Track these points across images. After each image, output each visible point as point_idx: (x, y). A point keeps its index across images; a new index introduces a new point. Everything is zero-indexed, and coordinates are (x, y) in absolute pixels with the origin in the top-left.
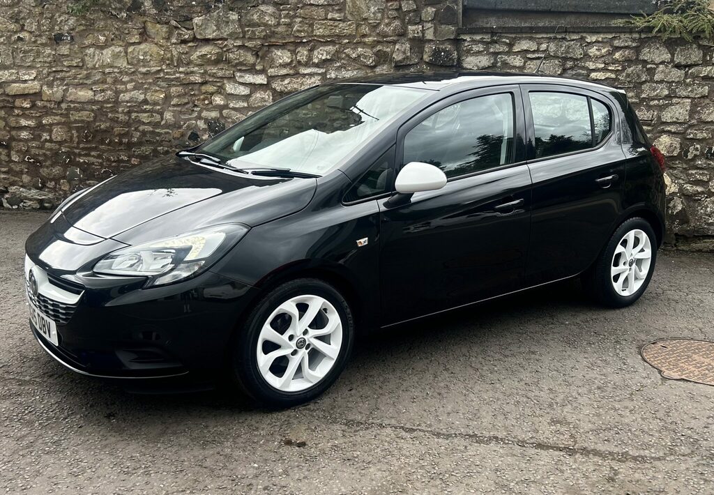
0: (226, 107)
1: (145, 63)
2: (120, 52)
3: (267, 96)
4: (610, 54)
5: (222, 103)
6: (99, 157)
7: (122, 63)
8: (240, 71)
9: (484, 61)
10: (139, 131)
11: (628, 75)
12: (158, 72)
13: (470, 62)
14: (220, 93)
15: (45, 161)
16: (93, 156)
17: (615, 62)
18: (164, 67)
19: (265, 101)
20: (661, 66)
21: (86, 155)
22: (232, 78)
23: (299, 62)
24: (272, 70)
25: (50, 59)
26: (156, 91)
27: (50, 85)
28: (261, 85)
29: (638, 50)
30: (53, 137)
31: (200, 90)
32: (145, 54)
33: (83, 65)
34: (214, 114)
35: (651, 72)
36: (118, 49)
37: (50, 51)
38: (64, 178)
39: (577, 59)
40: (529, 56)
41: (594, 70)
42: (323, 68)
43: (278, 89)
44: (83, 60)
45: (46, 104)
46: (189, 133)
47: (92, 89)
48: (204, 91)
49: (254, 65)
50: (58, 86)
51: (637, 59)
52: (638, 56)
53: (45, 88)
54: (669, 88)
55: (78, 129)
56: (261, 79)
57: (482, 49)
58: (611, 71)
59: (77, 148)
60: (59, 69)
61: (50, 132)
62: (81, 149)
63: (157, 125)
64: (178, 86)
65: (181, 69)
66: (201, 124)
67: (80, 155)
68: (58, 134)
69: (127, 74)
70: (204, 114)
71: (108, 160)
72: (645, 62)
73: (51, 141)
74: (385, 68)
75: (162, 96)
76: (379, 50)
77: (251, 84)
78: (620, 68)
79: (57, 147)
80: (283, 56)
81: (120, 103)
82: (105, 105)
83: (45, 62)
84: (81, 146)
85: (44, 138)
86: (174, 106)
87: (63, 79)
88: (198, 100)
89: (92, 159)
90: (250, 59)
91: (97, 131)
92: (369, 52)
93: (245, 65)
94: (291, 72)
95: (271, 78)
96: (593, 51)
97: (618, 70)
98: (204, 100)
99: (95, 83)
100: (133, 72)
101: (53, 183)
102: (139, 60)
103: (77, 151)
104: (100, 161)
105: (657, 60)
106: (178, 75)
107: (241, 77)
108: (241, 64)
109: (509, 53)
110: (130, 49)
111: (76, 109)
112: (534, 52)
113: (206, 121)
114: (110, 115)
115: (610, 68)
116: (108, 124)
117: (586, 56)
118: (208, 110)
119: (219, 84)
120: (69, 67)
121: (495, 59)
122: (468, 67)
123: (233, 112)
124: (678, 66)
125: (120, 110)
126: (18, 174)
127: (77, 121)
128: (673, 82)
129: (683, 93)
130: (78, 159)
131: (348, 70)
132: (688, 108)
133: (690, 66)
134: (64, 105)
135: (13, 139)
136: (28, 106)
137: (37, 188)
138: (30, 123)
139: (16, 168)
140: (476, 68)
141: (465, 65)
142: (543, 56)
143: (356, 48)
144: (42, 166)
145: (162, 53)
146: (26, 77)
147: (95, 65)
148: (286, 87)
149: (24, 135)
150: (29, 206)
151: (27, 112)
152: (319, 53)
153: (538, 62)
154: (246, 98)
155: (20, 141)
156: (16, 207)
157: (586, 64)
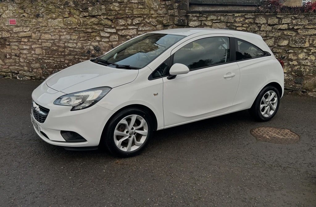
0: (101, 41)
1: (70, 24)
2: (61, 21)
3: (116, 37)
4: (244, 20)
5: (99, 39)
6: (53, 60)
7: (62, 25)
8: (106, 27)
9: (196, 23)
10: (68, 50)
11: (251, 29)
12: (75, 28)
14: (98, 36)
15: (32, 62)
16: (51, 60)
17: (246, 23)
18: (77, 26)
19: (115, 39)
20: (263, 25)
21: (48, 59)
22: (103, 30)
23: (128, 24)
24: (118, 27)
25: (35, 23)
26: (74, 35)
27: (35, 33)
28: (114, 33)
29: (254, 19)
31: (91, 35)
32: (70, 21)
33: (47, 25)
34: (97, 44)
35: (259, 27)
36: (60, 20)
37: (35, 20)
38: (39, 68)
39: (231, 23)
40: (213, 21)
41: (238, 27)
42: (137, 26)
43: (120, 34)
44: (47, 24)
45: (33, 40)
46: (87, 51)
47: (50, 34)
48: (92, 35)
49: (111, 25)
50: (38, 33)
51: (254, 22)
52: (254, 21)
53: (33, 34)
54: (266, 34)
55: (45, 49)
56: (114, 31)
57: (196, 19)
58: (244, 27)
59: (45, 57)
60: (38, 27)
61: (35, 50)
62: (46, 57)
63: (75, 48)
64: (82, 33)
65: (84, 27)
66: (92, 48)
67: (46, 59)
68: (38, 51)
69: (63, 28)
70: (93, 44)
71: (57, 61)
72: (257, 24)
73: (35, 54)
74: (160, 26)
75: (77, 37)
76: (158, 20)
77: (110, 32)
78: (248, 26)
79: (38, 56)
80: (122, 22)
81: (61, 40)
82: (55, 41)
83: (33, 24)
84: (46, 56)
85: (32, 53)
86: (81, 41)
87: (39, 31)
88: (90, 38)
90: (110, 23)
91: (52, 50)
92: (154, 20)
93: (108, 25)
94: (125, 28)
95: (118, 30)
96: (237, 20)
98: (92, 38)
99: (51, 32)
100: (66, 28)
101: (36, 70)
102: (68, 24)
103: (45, 58)
104: (54, 61)
105: (261, 23)
106: (82, 29)
107: (106, 29)
108: (106, 25)
109: (206, 20)
110: (65, 20)
111: (45, 42)
112: (215, 20)
113: (93, 46)
114: (57, 44)
116: (56, 48)
117: (235, 21)
118: (94, 42)
119: (98, 33)
120: (42, 26)
121: (201, 23)
122: (191, 26)
123: (103, 43)
124: (269, 25)
125: (61, 42)
126: (22, 66)
127: (45, 47)
128: (267, 31)
129: (271, 35)
130: (45, 61)
131: (146, 27)
132: (273, 41)
133: (274, 25)
134: (40, 41)
135: (21, 53)
136: (27, 41)
137: (30, 72)
138: (27, 47)
139: (22, 64)
140: (194, 26)
141: (190, 25)
142: (219, 21)
143: (149, 19)
144: (32, 64)
145: (77, 21)
146: (26, 30)
147: (51, 26)
148: (123, 34)
149: (25, 52)
150: (27, 79)
151: (26, 43)
152: (135, 21)
153: (217, 24)
154: (108, 37)
155: (24, 54)
156: (22, 79)
157: (235, 24)
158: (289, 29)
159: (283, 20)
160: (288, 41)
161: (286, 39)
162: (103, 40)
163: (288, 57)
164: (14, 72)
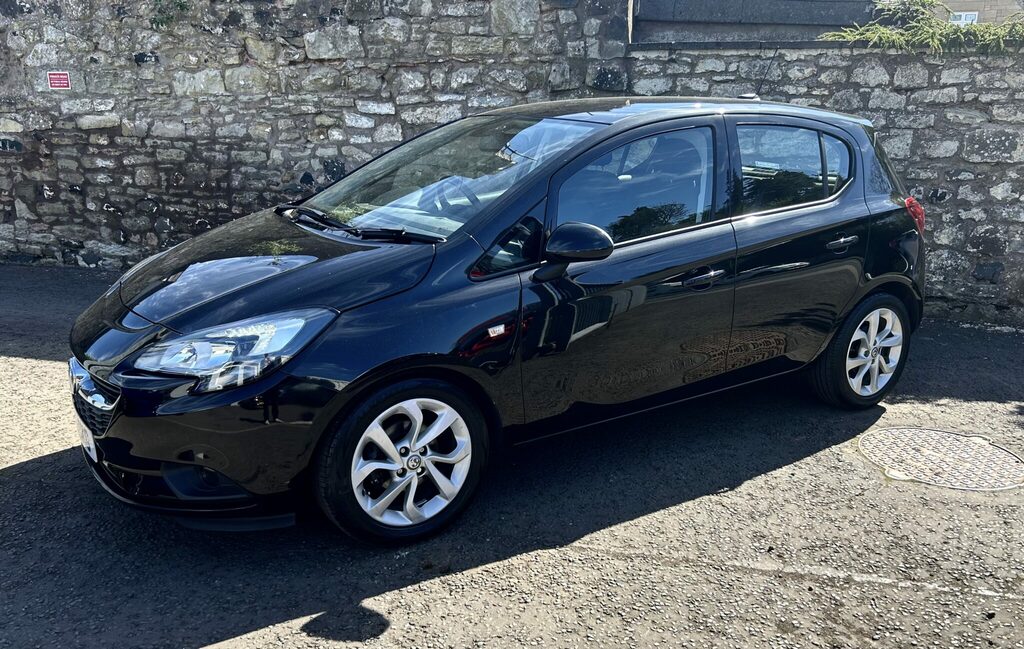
0: (346, 143)
1: (246, 89)
2: (216, 76)
3: (395, 129)
4: (815, 75)
5: (341, 138)
6: (193, 204)
7: (219, 89)
8: (362, 98)
9: (661, 84)
10: (241, 173)
11: (837, 102)
12: (263, 100)
13: (641, 85)
14: (338, 126)
15: (127, 210)
16: (186, 204)
17: (821, 85)
18: (270, 95)
19: (394, 135)
20: (877, 90)
21: (176, 203)
22: (353, 108)
23: (434, 87)
24: (402, 97)
25: (130, 85)
26: (260, 124)
27: (132, 118)
28: (388, 115)
29: (849, 71)
30: (137, 181)
31: (313, 122)
32: (246, 78)
33: (171, 92)
34: (331, 152)
35: (865, 98)
36: (212, 73)
37: (130, 75)
38: (150, 231)
39: (773, 82)
40: (716, 78)
41: (794, 96)
42: (462, 94)
43: (409, 121)
44: (171, 86)
45: (126, 140)
46: (301, 175)
47: (182, 122)
48: (318, 124)
49: (379, 91)
50: (141, 118)
51: (847, 81)
52: (849, 78)
53: (125, 121)
54: (886, 117)
55: (167, 171)
56: (387, 109)
57: (657, 70)
58: (816, 97)
59: (167, 194)
60: (142, 97)
61: (133, 175)
62: (171, 195)
63: (262, 166)
64: (286, 118)
65: (291, 97)
66: (317, 165)
67: (169, 203)
68: (143, 176)
69: (224, 104)
70: (319, 151)
71: (206, 209)
72: (857, 86)
73: (134, 185)
74: (539, 93)
75: (268, 130)
76: (532, 72)
77: (375, 114)
78: (826, 93)
79: (142, 192)
80: (412, 80)
81: (217, 138)
82: (199, 142)
83: (125, 89)
84: (171, 191)
85: (125, 182)
86: (282, 141)
87: (147, 110)
88: (311, 134)
89: (184, 208)
90: (375, 83)
91: (190, 173)
92: (519, 74)
93: (368, 91)
94: (425, 100)
95: (400, 108)
96: (794, 72)
97: (824, 95)
98: (319, 134)
99: (185, 115)
100: (233, 101)
101: (138, 236)
102: (239, 86)
103: (166, 198)
104: (195, 209)
105: (872, 83)
106: (286, 104)
107: (363, 105)
108: (363, 90)
109: (691, 75)
110: (228, 73)
111: (166, 148)
112: (721, 73)
113: (322, 160)
114: (205, 153)
115: (814, 93)
116: (202, 165)
117: (786, 80)
118: (323, 146)
119: (336, 115)
120: (154, 94)
121: (674, 82)
122: (641, 92)
123: (354, 149)
124: (898, 90)
125: (217, 147)
126: (93, 226)
127: (163, 162)
128: (891, 109)
129: (903, 123)
130: (167, 208)
131: (494, 97)
132: (910, 141)
133: (913, 90)
134: (148, 142)
135: (87, 183)
136: (106, 143)
137: (119, 242)
138: (108, 163)
139: (93, 218)
140: (649, 94)
141: (637, 89)
142: (733, 78)
143: (502, 70)
144: (123, 217)
145: (267, 77)
146: (102, 108)
147: (185, 92)
148: (418, 119)
149: (101, 178)
150: (110, 264)
151: (104, 151)
152: (458, 76)
153: (727, 86)
154: (370, 132)
155: (97, 185)
156: (94, 266)
157: (786, 88)
158: (962, 103)
159: (945, 73)
160: (957, 144)
161: (951, 138)
162: (352, 140)
163: (956, 194)
164: (68, 244)
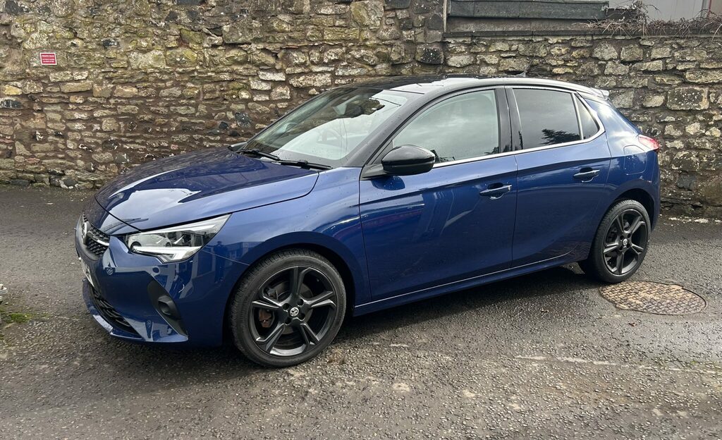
0: (251, 100)
1: (181, 64)
2: (160, 55)
3: (285, 91)
4: (569, 52)
5: (247, 97)
6: (143, 144)
7: (162, 65)
8: (262, 70)
9: (466, 60)
10: (177, 122)
11: (583, 70)
12: (193, 71)
13: (454, 61)
14: (246, 89)
15: (96, 148)
16: (138, 143)
17: (572, 59)
18: (198, 67)
19: (284, 95)
20: (610, 62)
21: (131, 143)
22: (255, 76)
23: (312, 63)
24: (289, 69)
25: (99, 62)
26: (191, 88)
27: (100, 84)
28: (281, 81)
29: (591, 49)
30: (104, 128)
31: (228, 87)
32: (182, 56)
33: (128, 66)
34: (241, 107)
35: (602, 67)
36: (157, 53)
37: (99, 55)
38: (112, 162)
39: (541, 58)
40: (502, 55)
41: (555, 66)
42: (332, 67)
43: (295, 84)
44: (128, 62)
45: (96, 99)
46: (220, 122)
47: (136, 87)
48: (231, 87)
49: (274, 65)
50: (107, 85)
51: (590, 57)
52: (591, 54)
53: (95, 85)
54: (617, 81)
55: (125, 121)
56: (280, 77)
57: (464, 50)
58: (570, 67)
59: (124, 136)
60: (107, 70)
61: (100, 123)
62: (127, 137)
63: (193, 116)
64: (209, 83)
65: (212, 69)
66: (230, 115)
67: (126, 143)
68: (108, 124)
69: (166, 73)
70: (233, 106)
71: (152, 147)
72: (597, 59)
73: (101, 131)
74: (383, 66)
75: (196, 92)
76: (379, 52)
77: (271, 81)
78: (576, 64)
79: (107, 136)
80: (298, 58)
81: (160, 98)
82: (147, 100)
83: (96, 64)
84: (128, 135)
85: (95, 128)
86: (206, 100)
87: (110, 79)
88: (227, 95)
89: (137, 146)
90: (271, 60)
91: (141, 122)
92: (370, 53)
93: (266, 65)
94: (306, 70)
95: (289, 76)
96: (555, 51)
97: (575, 66)
98: (232, 95)
99: (138, 81)
100: (172, 72)
101: (104, 167)
102: (176, 62)
103: (123, 139)
104: (145, 147)
105: (607, 57)
106: (209, 74)
107: (263, 74)
108: (264, 64)
109: (485, 53)
110: (168, 53)
111: (124, 104)
112: (506, 52)
113: (234, 112)
114: (152, 108)
115: (568, 64)
116: (150, 116)
117: (549, 54)
118: (235, 103)
119: (244, 81)
120: (116, 68)
121: (475, 58)
122: (453, 65)
123: (257, 105)
124: (624, 62)
125: (160, 104)
126: (73, 159)
127: (123, 114)
128: (620, 75)
129: (627, 84)
130: (125, 146)
131: (354, 68)
132: (632, 96)
133: (633, 62)
134: (112, 101)
135: (68, 129)
136: (81, 102)
137: (90, 171)
138: (83, 116)
139: (72, 154)
140: (459, 66)
141: (450, 63)
142: (514, 55)
143: (359, 50)
144: (94, 153)
145: (196, 55)
146: (79, 77)
147: (138, 67)
149: (78, 126)
150: (84, 186)
151: (80, 107)
152: (328, 54)
153: (510, 60)
154: (268, 92)
155: (75, 131)
156: (72, 187)
157: (549, 61)
158: (665, 71)
159: (654, 51)
160: (663, 98)
161: (659, 93)
162: (255, 99)
163: (663, 131)
164: (54, 173)
